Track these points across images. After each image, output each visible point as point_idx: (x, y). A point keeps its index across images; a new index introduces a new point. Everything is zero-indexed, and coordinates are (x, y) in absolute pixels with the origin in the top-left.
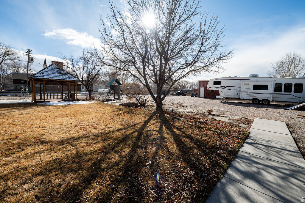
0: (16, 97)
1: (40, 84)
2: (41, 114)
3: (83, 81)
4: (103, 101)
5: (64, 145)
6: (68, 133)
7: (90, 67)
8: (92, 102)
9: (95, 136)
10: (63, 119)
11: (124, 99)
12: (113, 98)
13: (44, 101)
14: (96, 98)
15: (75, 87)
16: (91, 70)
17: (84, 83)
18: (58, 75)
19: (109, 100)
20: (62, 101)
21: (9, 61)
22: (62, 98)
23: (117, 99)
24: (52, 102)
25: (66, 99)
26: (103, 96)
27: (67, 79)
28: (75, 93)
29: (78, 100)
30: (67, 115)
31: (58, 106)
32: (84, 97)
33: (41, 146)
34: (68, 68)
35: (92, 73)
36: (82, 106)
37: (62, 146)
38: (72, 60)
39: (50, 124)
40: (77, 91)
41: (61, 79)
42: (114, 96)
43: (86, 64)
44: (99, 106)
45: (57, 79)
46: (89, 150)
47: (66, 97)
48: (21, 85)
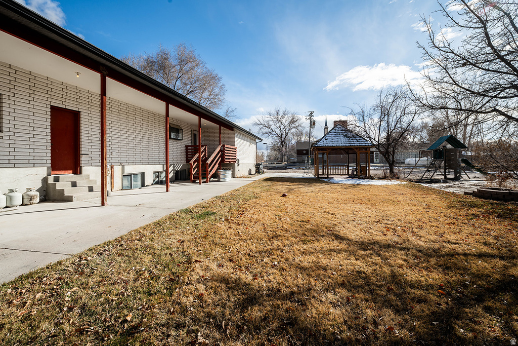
0: (300, 171)
1: (323, 154)
2: (328, 194)
3: (379, 145)
4: (420, 181)
5: (368, 252)
6: (369, 232)
7: (392, 119)
8: (396, 182)
9: (420, 251)
10: (356, 206)
11: (472, 181)
12: (443, 177)
13: (328, 177)
14: (402, 176)
15: (366, 156)
16: (393, 125)
17: (380, 148)
18: (344, 139)
19: (432, 181)
20: (348, 177)
21: (294, 130)
22: (348, 174)
23: (453, 180)
24: (337, 179)
25: (354, 175)
26: (417, 172)
27: (356, 145)
28: (366, 166)
29: (372, 178)
30: (361, 202)
31: (345, 184)
32: (380, 173)
33: (336, 243)
34: (357, 128)
35: (394, 129)
36: (380, 188)
37: (364, 253)
38: (362, 113)
39: (340, 211)
40: (370, 162)
41: (347, 145)
42: (445, 172)
43: (385, 116)
44: (412, 191)
45: (342, 145)
46: (414, 278)
47: (353, 172)
48: (303, 156)
